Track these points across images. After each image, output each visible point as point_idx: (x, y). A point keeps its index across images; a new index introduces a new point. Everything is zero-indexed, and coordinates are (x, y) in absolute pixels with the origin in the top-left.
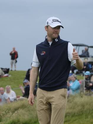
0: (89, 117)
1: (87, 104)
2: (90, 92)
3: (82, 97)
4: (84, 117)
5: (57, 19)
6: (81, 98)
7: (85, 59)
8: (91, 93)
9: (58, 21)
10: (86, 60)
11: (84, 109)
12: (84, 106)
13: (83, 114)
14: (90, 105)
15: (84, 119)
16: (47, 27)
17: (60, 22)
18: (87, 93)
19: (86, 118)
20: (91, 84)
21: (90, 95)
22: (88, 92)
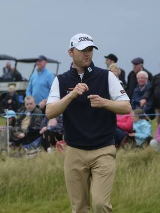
0: (19, 199)
1: (14, 174)
2: (19, 150)
3: (4, 160)
4: (9, 200)
5: (86, 36)
6: (2, 162)
7: (9, 85)
8: (22, 152)
9: (88, 39)
10: (12, 87)
11: (7, 183)
12: (8, 177)
13: (5, 193)
14: (20, 175)
15: (9, 204)
16: (72, 50)
17: (92, 41)
18: (13, 152)
19: (11, 202)
20: (22, 135)
21: (21, 155)
22: (17, 151)
